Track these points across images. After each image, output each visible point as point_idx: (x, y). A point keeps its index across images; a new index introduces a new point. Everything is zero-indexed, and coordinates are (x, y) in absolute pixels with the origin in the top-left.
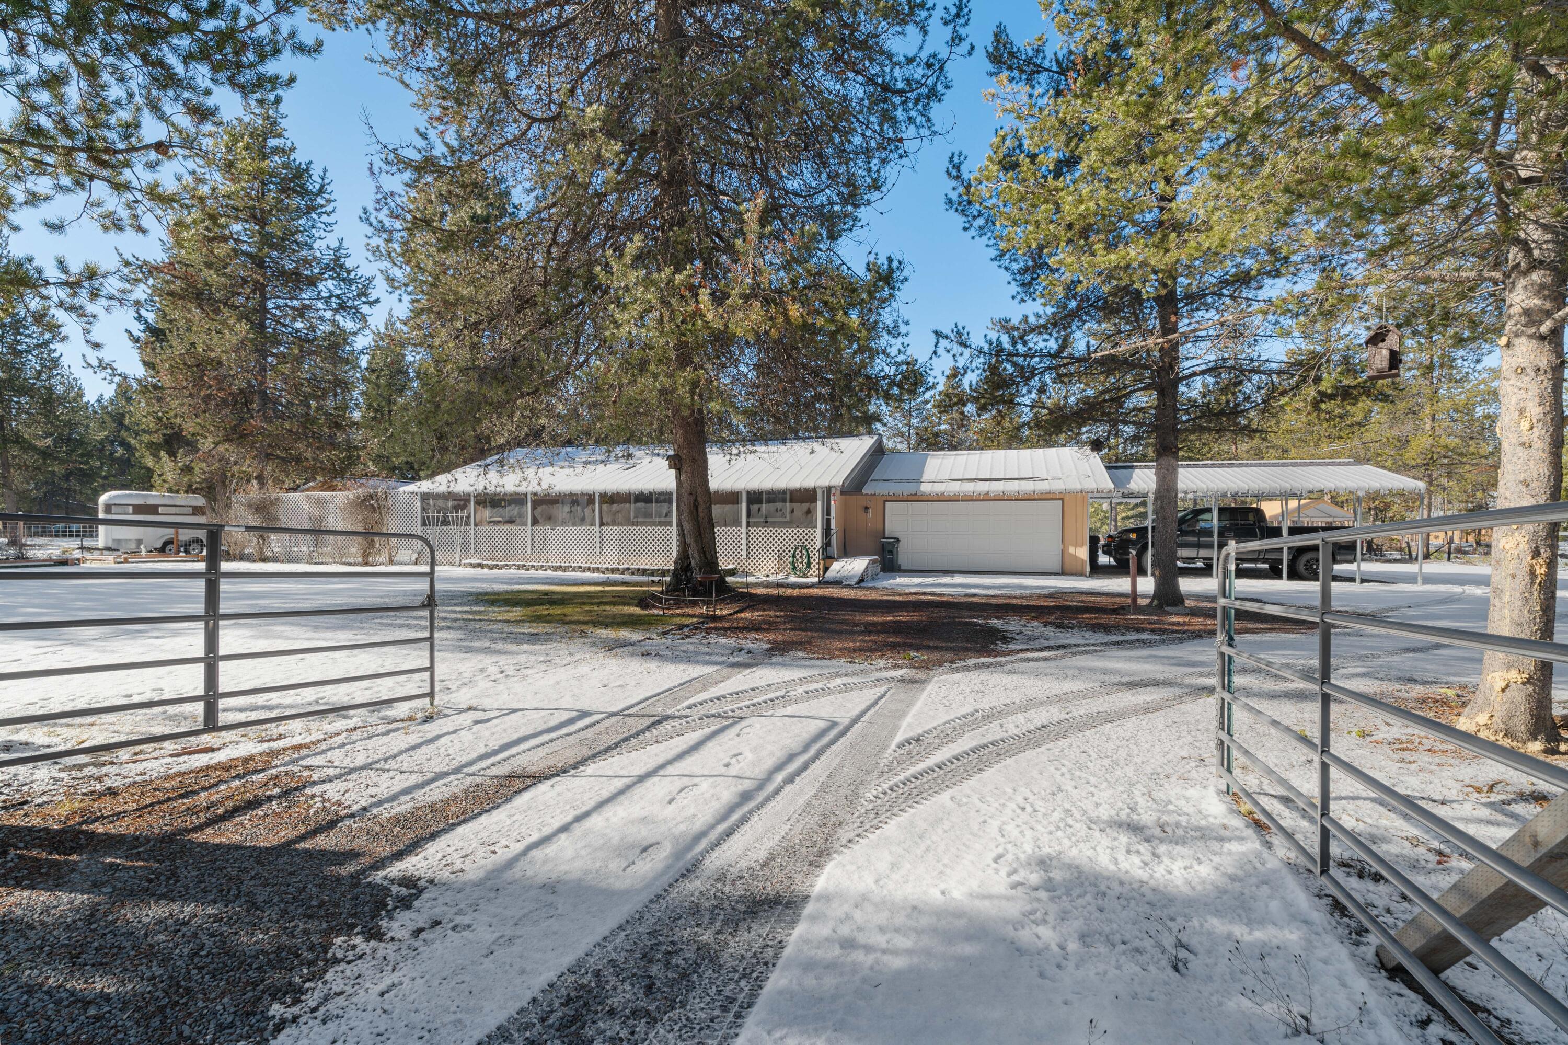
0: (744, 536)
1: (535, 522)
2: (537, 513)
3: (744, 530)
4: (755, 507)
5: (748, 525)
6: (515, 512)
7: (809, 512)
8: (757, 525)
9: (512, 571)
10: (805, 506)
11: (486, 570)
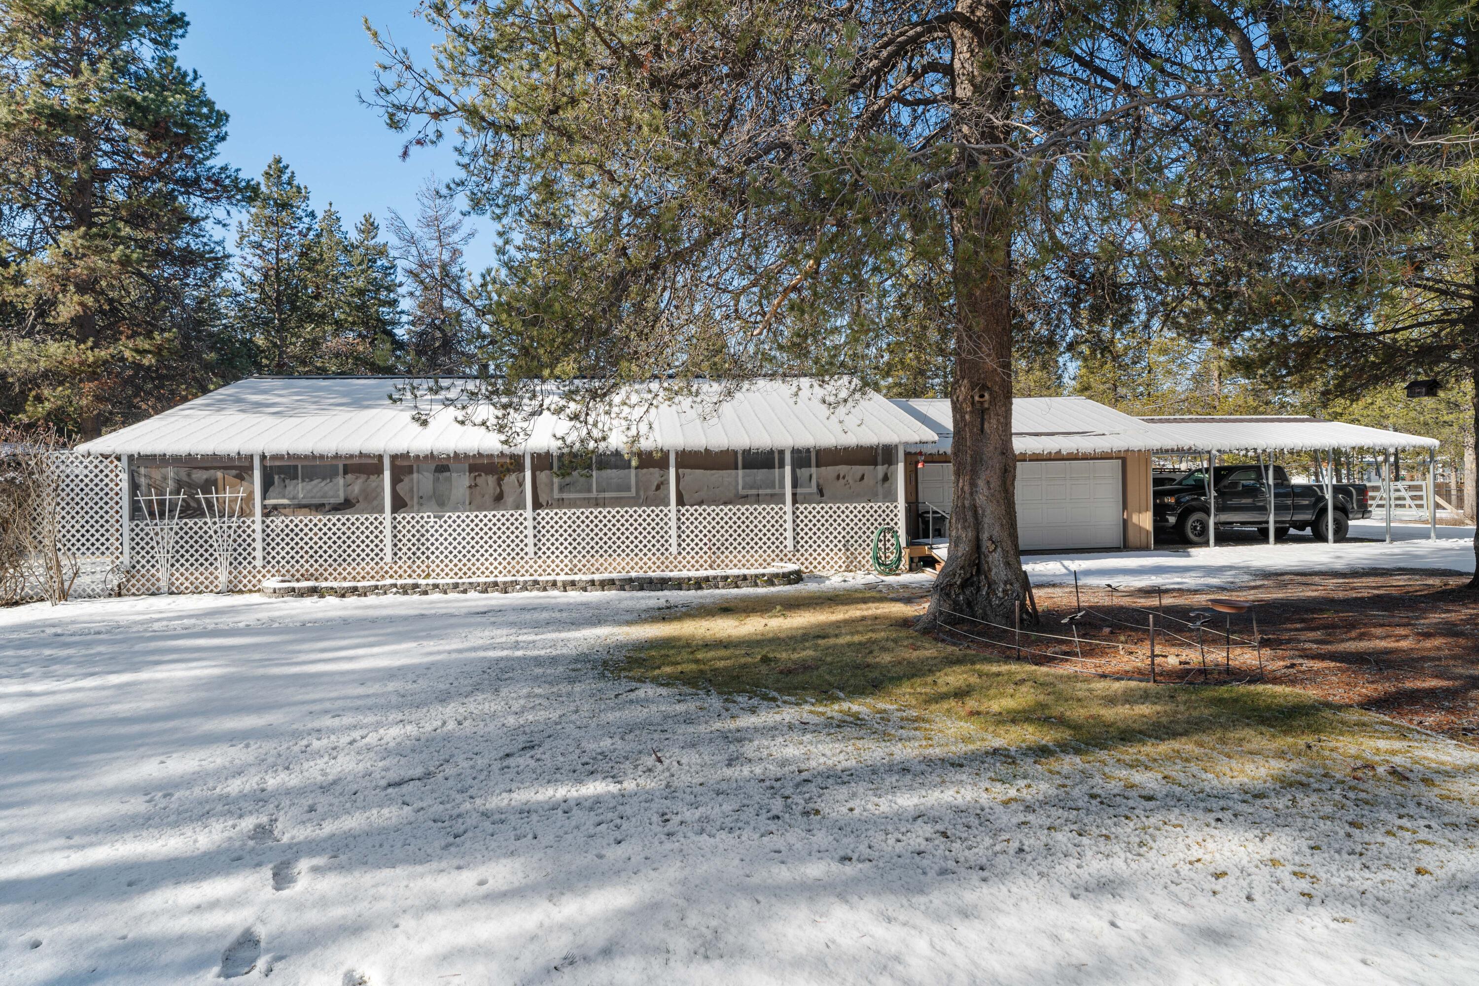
0: (789, 517)
1: (399, 504)
2: (401, 488)
3: (788, 507)
4: (803, 473)
5: (795, 501)
6: (356, 488)
7: (886, 478)
8: (807, 500)
9: (390, 598)
10: (881, 470)
11: (331, 600)
